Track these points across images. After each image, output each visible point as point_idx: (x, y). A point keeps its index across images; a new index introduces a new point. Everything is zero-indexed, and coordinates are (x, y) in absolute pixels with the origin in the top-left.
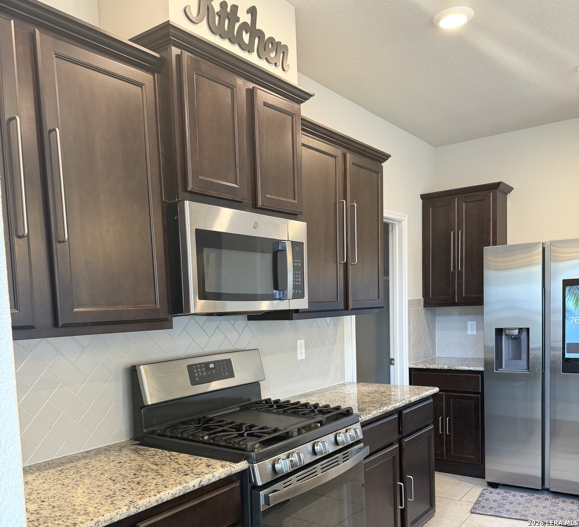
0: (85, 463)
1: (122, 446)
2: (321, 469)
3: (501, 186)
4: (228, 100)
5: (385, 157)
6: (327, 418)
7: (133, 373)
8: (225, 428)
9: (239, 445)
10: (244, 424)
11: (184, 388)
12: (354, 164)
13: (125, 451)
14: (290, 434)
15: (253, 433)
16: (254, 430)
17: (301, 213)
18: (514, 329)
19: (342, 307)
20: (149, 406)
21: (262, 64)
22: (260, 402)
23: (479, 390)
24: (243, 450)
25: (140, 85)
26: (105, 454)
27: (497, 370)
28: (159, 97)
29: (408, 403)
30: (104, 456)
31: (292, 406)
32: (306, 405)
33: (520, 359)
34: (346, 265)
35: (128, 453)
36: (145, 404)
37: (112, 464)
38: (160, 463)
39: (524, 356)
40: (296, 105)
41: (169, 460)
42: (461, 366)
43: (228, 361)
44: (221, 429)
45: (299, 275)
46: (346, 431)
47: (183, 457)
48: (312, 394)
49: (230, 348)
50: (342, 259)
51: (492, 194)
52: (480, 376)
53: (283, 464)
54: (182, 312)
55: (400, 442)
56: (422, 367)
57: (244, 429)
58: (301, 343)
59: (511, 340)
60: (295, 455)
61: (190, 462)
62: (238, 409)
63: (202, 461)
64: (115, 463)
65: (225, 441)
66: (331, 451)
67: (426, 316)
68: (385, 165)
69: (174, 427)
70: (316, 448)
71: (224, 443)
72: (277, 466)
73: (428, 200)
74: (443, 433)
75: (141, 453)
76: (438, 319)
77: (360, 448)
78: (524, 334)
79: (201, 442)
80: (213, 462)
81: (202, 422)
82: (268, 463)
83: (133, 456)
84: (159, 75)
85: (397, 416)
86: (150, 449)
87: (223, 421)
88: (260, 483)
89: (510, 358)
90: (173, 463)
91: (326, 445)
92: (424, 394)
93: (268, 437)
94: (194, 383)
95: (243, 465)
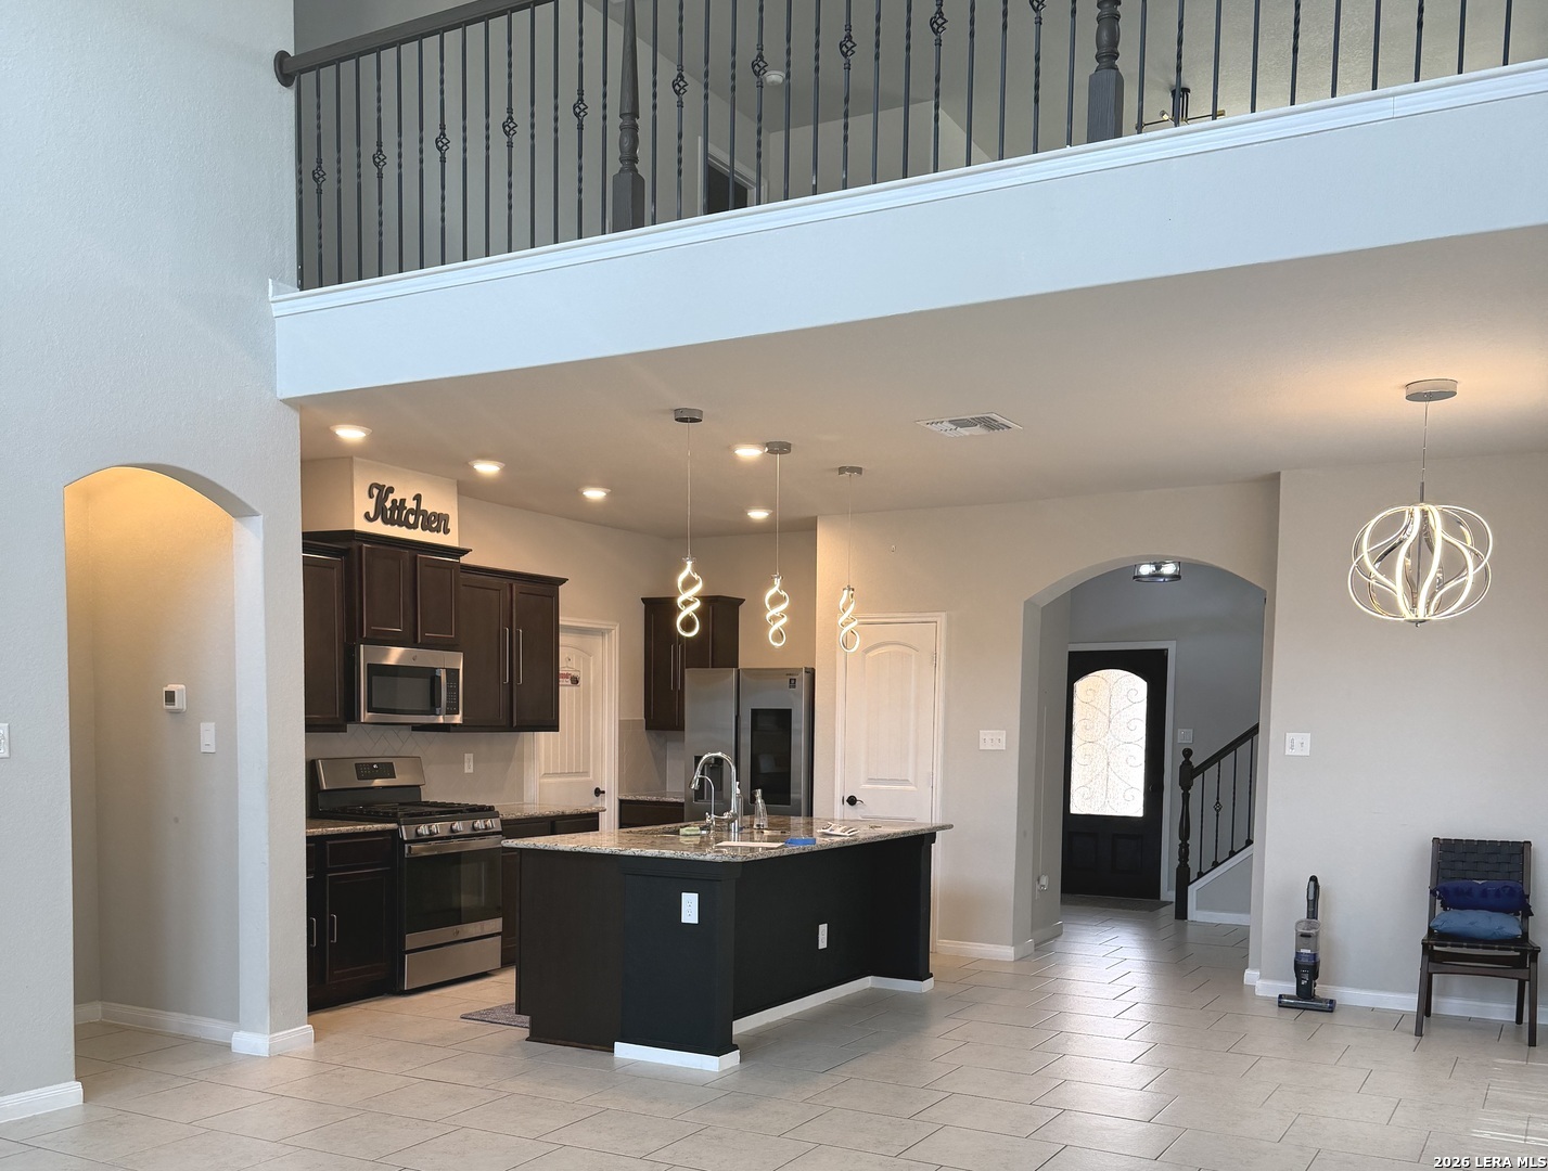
5: (560, 582)
7: (313, 765)
11: (351, 781)
12: (522, 590)
17: (458, 645)
19: (505, 723)
20: (324, 790)
21: (425, 537)
34: (511, 685)
36: (321, 787)
40: (457, 559)
43: (390, 765)
45: (454, 695)
49: (394, 754)
50: (505, 681)
51: (711, 607)
53: (423, 829)
54: (354, 721)
56: (633, 799)
58: (469, 757)
60: (434, 828)
68: (561, 588)
70: (454, 827)
72: (420, 831)
82: (413, 827)
84: (344, 559)
88: (405, 839)
94: (359, 778)
95: (394, 826)
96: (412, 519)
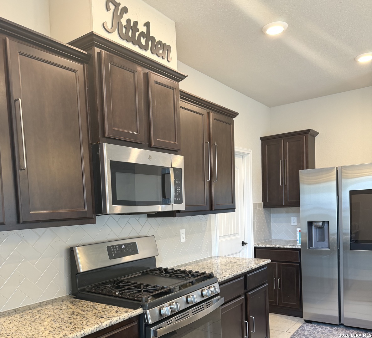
0: (39, 310)
1: (64, 299)
2: (192, 313)
3: (311, 132)
4: (132, 80)
5: (235, 114)
6: (196, 280)
7: (71, 252)
8: (130, 287)
9: (138, 298)
10: (143, 284)
11: (105, 262)
12: (215, 119)
13: (65, 302)
14: (171, 290)
15: (148, 290)
16: (149, 288)
17: (180, 150)
18: (320, 222)
19: (208, 208)
20: (81, 273)
21: (154, 58)
22: (155, 270)
23: (298, 261)
24: (140, 301)
25: (75, 71)
26: (52, 304)
27: (309, 248)
28: (87, 78)
29: (250, 269)
30: (51, 305)
31: (175, 272)
32: (184, 271)
33: (324, 241)
34: (210, 182)
35: (67, 303)
36: (79, 272)
37: (55, 311)
38: (86, 310)
39: (326, 239)
40: (176, 83)
41: (92, 308)
42: (287, 245)
43: (134, 244)
44: (128, 287)
45: (179, 189)
46: (209, 288)
47: (102, 306)
48: (190, 264)
49: (136, 235)
50: (208, 179)
51: (305, 137)
52: (299, 252)
53: (166, 310)
54: (102, 213)
55: (246, 295)
56: (262, 246)
57: (142, 288)
58: (183, 231)
59: (318, 229)
60: (174, 304)
61: (105, 309)
62: (141, 274)
63: (113, 309)
64: (58, 310)
65: (129, 295)
66: (198, 301)
67: (264, 213)
68: (235, 119)
69: (97, 286)
70: (188, 299)
71: (128, 297)
72: (162, 311)
73: (265, 140)
74: (276, 288)
75: (75, 303)
76: (272, 215)
77: (218, 299)
78: (326, 225)
79: (113, 296)
80: (120, 309)
81: (116, 283)
82: (156, 309)
83: (70, 305)
84: (87, 65)
85: (243, 278)
86: (81, 301)
87: (129, 282)
88: (151, 322)
89: (318, 241)
90: (94, 310)
91: (195, 297)
92: (261, 264)
93: (157, 292)
94: (111, 257)
95: (139, 311)
96: (143, 41)
